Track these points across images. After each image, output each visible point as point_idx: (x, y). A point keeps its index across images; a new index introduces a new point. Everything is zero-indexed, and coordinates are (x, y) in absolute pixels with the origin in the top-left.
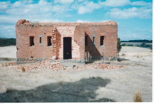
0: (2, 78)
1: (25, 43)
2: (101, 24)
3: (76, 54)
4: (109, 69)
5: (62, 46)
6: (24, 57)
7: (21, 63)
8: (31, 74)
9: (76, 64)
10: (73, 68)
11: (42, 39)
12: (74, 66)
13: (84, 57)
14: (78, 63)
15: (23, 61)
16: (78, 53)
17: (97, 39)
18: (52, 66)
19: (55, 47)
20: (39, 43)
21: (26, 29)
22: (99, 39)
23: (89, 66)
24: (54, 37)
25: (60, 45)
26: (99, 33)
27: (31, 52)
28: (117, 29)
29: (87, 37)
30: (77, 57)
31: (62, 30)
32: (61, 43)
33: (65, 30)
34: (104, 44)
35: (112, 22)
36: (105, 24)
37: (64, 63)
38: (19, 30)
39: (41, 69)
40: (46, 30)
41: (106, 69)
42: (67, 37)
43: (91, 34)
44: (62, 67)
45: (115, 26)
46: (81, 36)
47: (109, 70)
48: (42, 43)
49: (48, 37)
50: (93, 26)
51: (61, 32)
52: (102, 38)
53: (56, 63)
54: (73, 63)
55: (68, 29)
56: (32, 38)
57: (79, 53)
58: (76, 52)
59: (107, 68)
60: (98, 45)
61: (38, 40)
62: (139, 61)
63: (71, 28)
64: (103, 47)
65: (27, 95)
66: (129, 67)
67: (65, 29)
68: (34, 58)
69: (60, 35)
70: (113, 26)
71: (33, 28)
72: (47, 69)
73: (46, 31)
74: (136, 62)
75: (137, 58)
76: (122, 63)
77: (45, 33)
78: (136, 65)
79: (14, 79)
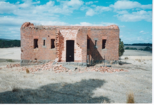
0: (8, 79)
1: (29, 46)
2: (103, 28)
3: (78, 56)
4: (110, 72)
5: (65, 49)
6: (28, 59)
7: (25, 64)
8: (35, 76)
9: (78, 67)
10: (75, 70)
11: (45, 42)
12: (76, 69)
13: (86, 60)
14: (80, 65)
15: (27, 63)
16: (80, 56)
17: (99, 42)
18: (55, 68)
19: (58, 49)
20: (43, 46)
21: (30, 32)
22: (101, 43)
23: (91, 69)
24: (58, 40)
25: (63, 47)
26: (101, 36)
27: (35, 54)
28: (119, 33)
29: (89, 41)
30: (79, 60)
31: (65, 33)
32: (64, 46)
33: (68, 33)
34: (106, 47)
35: (114, 26)
36: (107, 28)
37: (67, 65)
38: (24, 32)
39: (44, 71)
40: (50, 33)
41: (106, 72)
42: (70, 40)
43: (93, 37)
44: (65, 70)
45: (117, 29)
46: (83, 40)
47: (109, 73)
48: (45, 46)
49: (51, 39)
50: (95, 29)
51: (64, 35)
52: (104, 42)
53: (59, 65)
54: (75, 65)
55: (71, 33)
56: (36, 41)
57: (81, 56)
58: (78, 55)
59: (108, 71)
60: (100, 48)
61: (42, 42)
62: (141, 65)
63: (74, 31)
64: (105, 51)
65: (32, 94)
66: (129, 70)
67: (68, 32)
68: (37, 60)
69: (63, 38)
70: (114, 29)
71: (38, 31)
72: (50, 71)
73: (50, 34)
74: (137, 66)
75: (139, 61)
76: (123, 67)
77: (49, 36)
78: (136, 69)
79: (19, 80)
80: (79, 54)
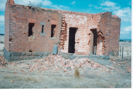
1: (22, 32)
3: (82, 47)
5: (68, 38)
6: (19, 51)
7: (16, 59)
11: (44, 28)
15: (18, 57)
16: (83, 46)
20: (41, 33)
21: (24, 13)
24: (63, 26)
27: (29, 44)
28: (120, 23)
30: (83, 51)
31: (68, 18)
32: (67, 35)
33: (72, 19)
38: (14, 12)
40: (50, 16)
42: (74, 27)
48: (44, 33)
51: (67, 20)
55: (76, 18)
56: (31, 25)
58: (82, 46)
61: (39, 29)
63: (78, 16)
67: (72, 17)
68: (33, 53)
69: (66, 24)
70: (117, 19)
71: (34, 13)
73: (50, 18)
77: (49, 21)
80: (83, 45)
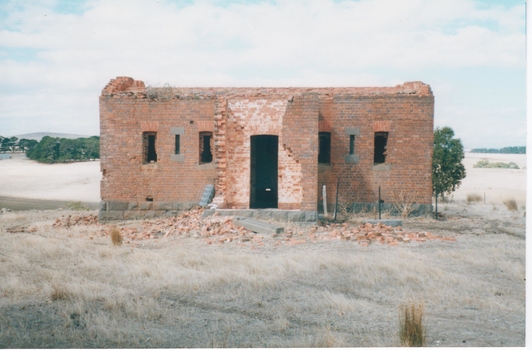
1: (128, 154)
2: (378, 93)
3: (291, 190)
4: (389, 242)
5: (247, 164)
6: (122, 200)
7: (115, 217)
8: (138, 252)
9: (287, 226)
10: (275, 236)
11: (181, 141)
12: (280, 231)
13: (316, 201)
14: (294, 220)
15: (121, 212)
16: (297, 187)
17: (364, 141)
18: (208, 230)
19: (224, 166)
20: (173, 154)
21: (132, 110)
22: (370, 144)
24: (221, 135)
25: (241, 160)
26: (370, 120)
27: (146, 183)
28: (432, 109)
29: (325, 140)
30: (296, 201)
31: (246, 112)
32: (244, 155)
33: (257, 112)
34: (387, 159)
35: (416, 87)
36: (392, 93)
37: (248, 220)
38: (111, 110)
39: (172, 237)
40: (195, 111)
41: (377, 243)
42: (264, 133)
43: (342, 125)
44: (241, 235)
45: (424, 97)
46: (304, 133)
47: (386, 246)
48: (182, 155)
49: (201, 133)
50: (349, 97)
51: (243, 117)
52: (381, 140)
53: (222, 220)
54: (278, 220)
55: (268, 110)
56: (150, 139)
57: (300, 188)
58: (291, 185)
59: (383, 239)
60: (368, 162)
61: (168, 144)
62: (511, 221)
63: (276, 104)
64: (384, 171)
66: (460, 238)
67: (258, 107)
68: (155, 203)
69: (239, 130)
70: (417, 97)
71: (155, 106)
72: (191, 239)
73: (195, 115)
74: (495, 223)
75: (510, 209)
76: (446, 226)
77: (192, 122)
78: (489, 233)
80: (295, 182)
